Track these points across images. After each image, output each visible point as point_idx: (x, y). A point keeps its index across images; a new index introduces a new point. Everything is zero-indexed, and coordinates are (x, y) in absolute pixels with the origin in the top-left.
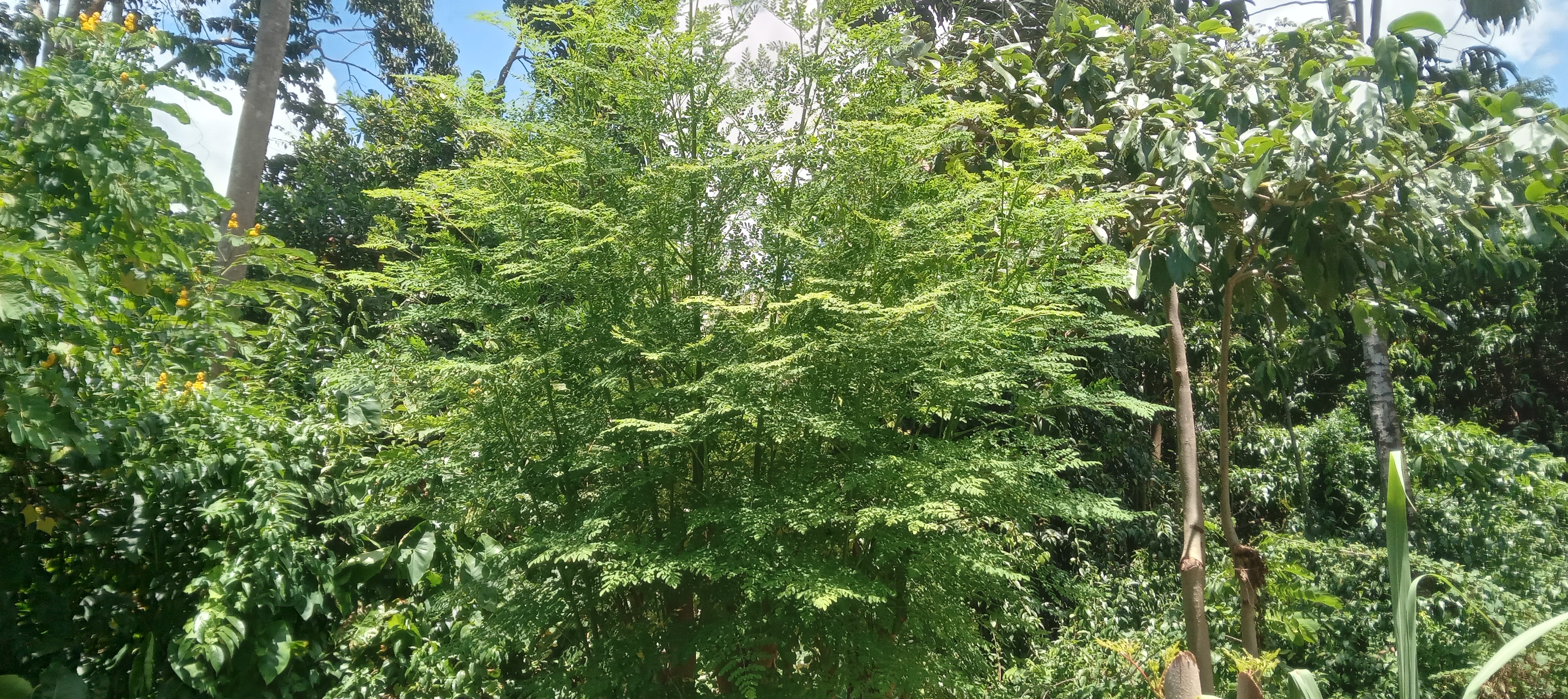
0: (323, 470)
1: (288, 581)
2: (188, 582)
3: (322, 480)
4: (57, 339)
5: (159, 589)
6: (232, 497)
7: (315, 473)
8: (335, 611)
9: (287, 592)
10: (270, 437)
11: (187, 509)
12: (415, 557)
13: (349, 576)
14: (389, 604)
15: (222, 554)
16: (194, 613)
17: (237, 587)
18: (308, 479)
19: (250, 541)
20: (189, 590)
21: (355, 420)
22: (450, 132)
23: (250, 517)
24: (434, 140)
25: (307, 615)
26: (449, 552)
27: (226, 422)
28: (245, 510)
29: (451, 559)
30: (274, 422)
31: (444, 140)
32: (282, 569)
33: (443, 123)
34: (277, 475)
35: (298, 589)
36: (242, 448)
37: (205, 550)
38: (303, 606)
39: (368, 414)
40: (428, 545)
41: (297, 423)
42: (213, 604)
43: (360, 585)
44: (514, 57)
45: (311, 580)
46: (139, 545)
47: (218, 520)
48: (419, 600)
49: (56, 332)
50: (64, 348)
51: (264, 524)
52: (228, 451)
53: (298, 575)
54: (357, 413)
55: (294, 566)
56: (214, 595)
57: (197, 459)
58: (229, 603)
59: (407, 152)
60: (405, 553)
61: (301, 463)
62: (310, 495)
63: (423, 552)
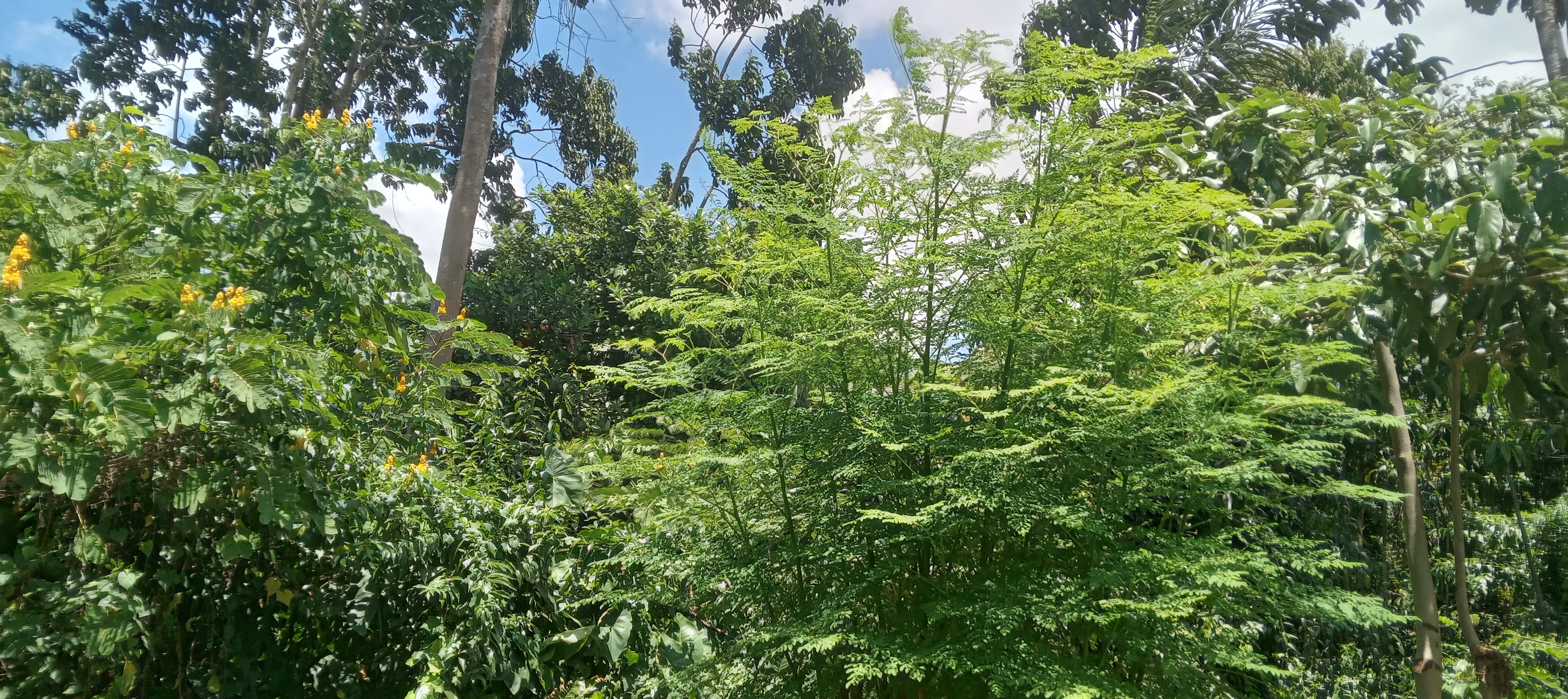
0: (531, 548)
1: (498, 656)
2: (409, 655)
3: (530, 558)
4: (297, 425)
5: (382, 660)
6: (448, 576)
7: (523, 551)
8: (539, 687)
9: (498, 668)
10: (484, 517)
11: (408, 585)
12: (613, 635)
13: (552, 653)
14: (589, 681)
15: (440, 629)
16: (415, 685)
17: (454, 662)
18: (516, 557)
19: (465, 618)
20: (410, 663)
21: (558, 500)
22: (634, 221)
23: (465, 594)
24: (619, 228)
25: (515, 689)
26: (645, 631)
27: (446, 503)
28: (462, 588)
29: (647, 639)
30: (488, 503)
31: (629, 229)
32: (494, 646)
33: (627, 212)
34: (490, 555)
35: (506, 665)
36: (460, 528)
37: (425, 626)
38: (512, 681)
39: (571, 493)
40: (625, 624)
41: (508, 504)
42: (432, 678)
43: (561, 662)
44: (692, 150)
45: (519, 657)
46: (366, 618)
47: (437, 596)
48: (616, 677)
49: (296, 419)
50: (302, 433)
51: (478, 603)
52: (448, 531)
53: (507, 650)
54: (561, 492)
55: (504, 642)
56: (434, 670)
57: (419, 538)
58: (446, 677)
59: (594, 240)
60: (604, 631)
61: (511, 541)
62: (518, 572)
63: (621, 630)
